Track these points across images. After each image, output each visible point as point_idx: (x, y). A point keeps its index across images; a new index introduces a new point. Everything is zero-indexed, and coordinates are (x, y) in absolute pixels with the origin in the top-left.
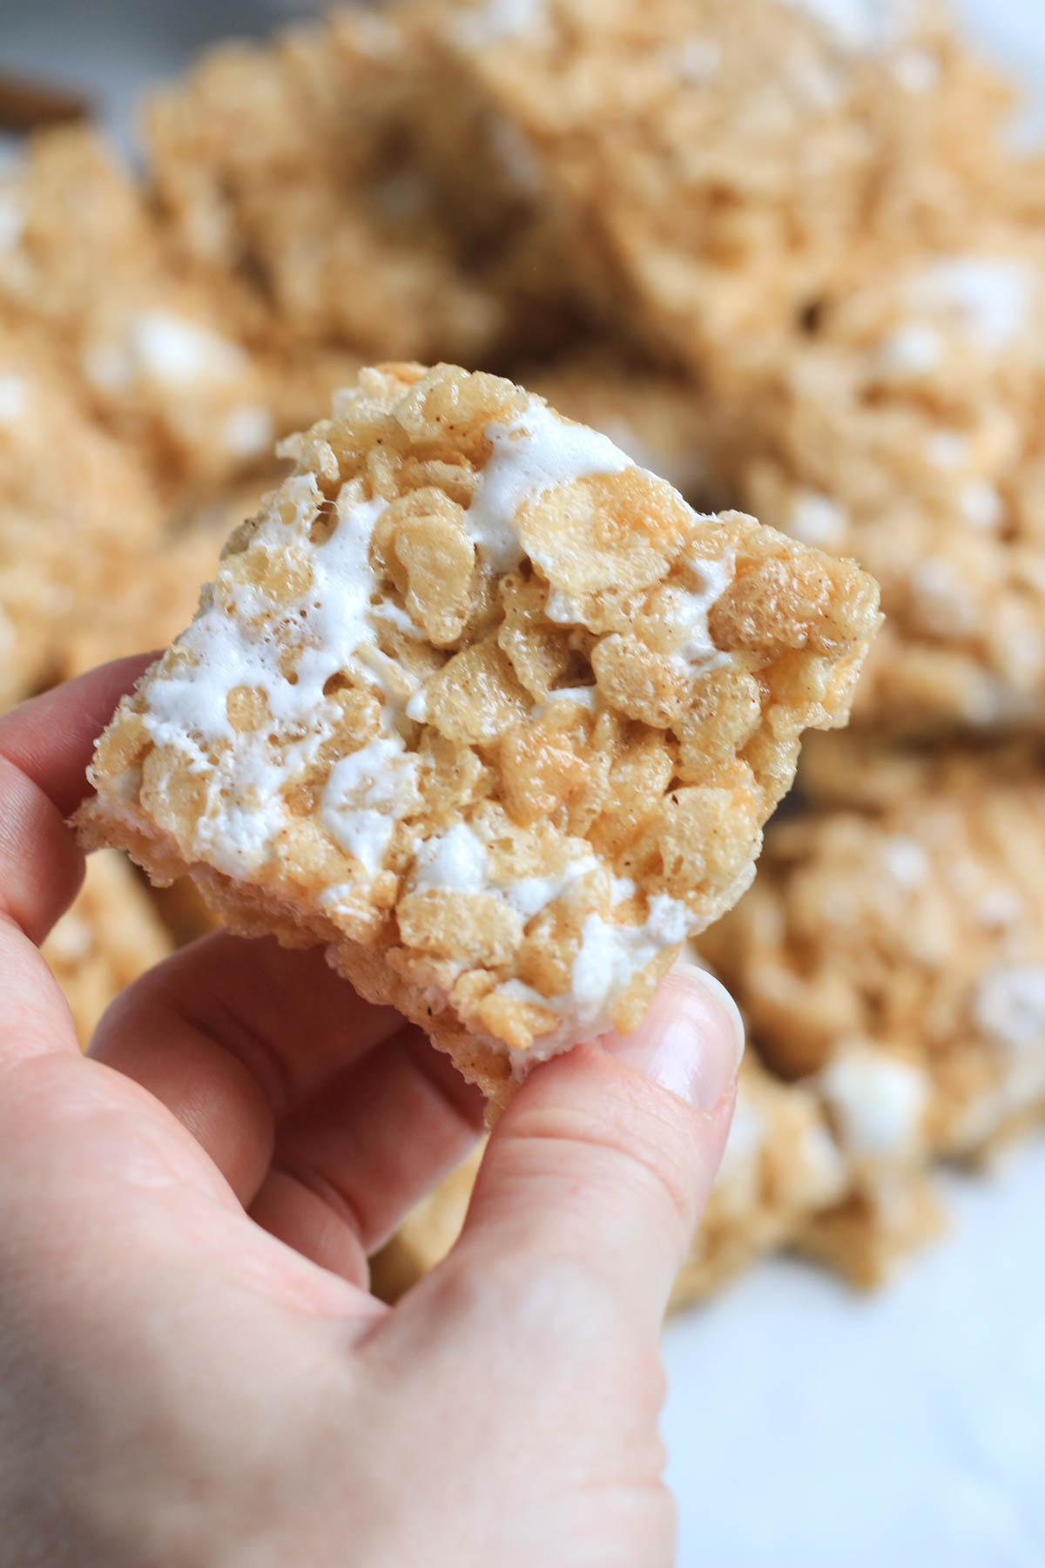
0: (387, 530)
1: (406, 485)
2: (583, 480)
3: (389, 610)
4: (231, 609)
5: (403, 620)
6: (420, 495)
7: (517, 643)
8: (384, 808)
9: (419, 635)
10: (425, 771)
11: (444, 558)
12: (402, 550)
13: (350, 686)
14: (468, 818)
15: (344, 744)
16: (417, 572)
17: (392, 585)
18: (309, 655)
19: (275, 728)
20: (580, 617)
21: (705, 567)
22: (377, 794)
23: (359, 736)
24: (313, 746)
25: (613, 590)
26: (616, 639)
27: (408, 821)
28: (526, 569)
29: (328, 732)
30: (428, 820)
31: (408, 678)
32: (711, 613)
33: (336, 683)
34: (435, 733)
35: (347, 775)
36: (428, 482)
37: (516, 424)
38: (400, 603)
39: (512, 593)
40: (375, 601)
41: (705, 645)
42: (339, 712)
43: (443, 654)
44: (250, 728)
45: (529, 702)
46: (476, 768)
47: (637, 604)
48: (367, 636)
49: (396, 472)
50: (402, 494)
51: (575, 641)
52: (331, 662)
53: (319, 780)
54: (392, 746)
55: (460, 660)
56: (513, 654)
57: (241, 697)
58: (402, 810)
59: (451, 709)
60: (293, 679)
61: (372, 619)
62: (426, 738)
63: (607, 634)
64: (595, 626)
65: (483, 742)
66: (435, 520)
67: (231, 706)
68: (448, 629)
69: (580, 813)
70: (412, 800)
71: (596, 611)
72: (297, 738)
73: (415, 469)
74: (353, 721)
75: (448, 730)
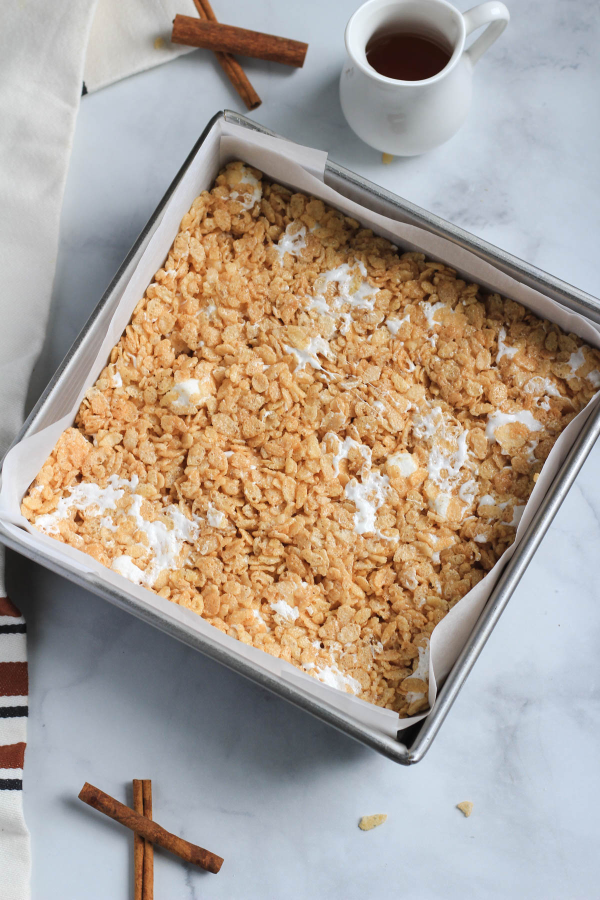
0: (469, 437)
1: (472, 427)
2: (507, 424)
3: (471, 452)
4: (442, 453)
5: (474, 455)
6: (476, 429)
7: (496, 458)
8: (472, 493)
9: (477, 457)
10: (480, 485)
11: (481, 442)
12: (473, 440)
13: (464, 469)
14: (489, 494)
15: (464, 481)
16: (476, 445)
17: (471, 447)
18: (456, 463)
19: (450, 478)
20: (508, 454)
21: (532, 442)
22: (471, 491)
23: (467, 479)
24: (457, 481)
25: (514, 448)
26: (516, 457)
27: (477, 496)
28: (497, 444)
29: (460, 479)
30: (481, 494)
31: (475, 465)
32: (534, 451)
33: (462, 468)
34: (481, 477)
35: (464, 487)
36: (476, 426)
37: (494, 414)
38: (473, 451)
39: (495, 449)
40: (468, 451)
41: (532, 457)
42: (462, 474)
43: (481, 461)
44: (445, 478)
45: (499, 470)
46: (490, 484)
47: (519, 450)
48: (467, 457)
49: (470, 424)
50: (472, 429)
51: (508, 458)
52: (461, 464)
53: (459, 488)
54: (473, 481)
55: (485, 463)
56: (496, 461)
57: (443, 471)
58: (476, 494)
59: (484, 472)
60: (453, 468)
61: (467, 454)
62: (479, 479)
63: (513, 457)
64: (511, 455)
65: (491, 479)
66: (479, 434)
67: (441, 473)
68: (483, 456)
69: (511, 491)
70: (477, 491)
71: (511, 452)
72: (454, 480)
73: (474, 424)
74: (465, 476)
75: (483, 477)
